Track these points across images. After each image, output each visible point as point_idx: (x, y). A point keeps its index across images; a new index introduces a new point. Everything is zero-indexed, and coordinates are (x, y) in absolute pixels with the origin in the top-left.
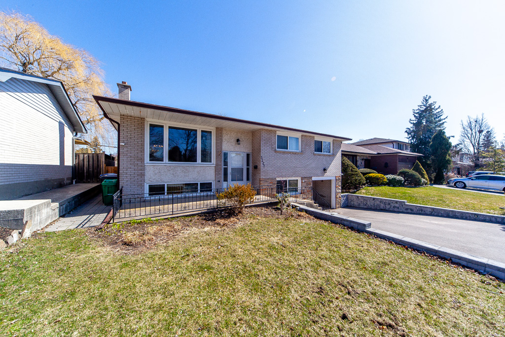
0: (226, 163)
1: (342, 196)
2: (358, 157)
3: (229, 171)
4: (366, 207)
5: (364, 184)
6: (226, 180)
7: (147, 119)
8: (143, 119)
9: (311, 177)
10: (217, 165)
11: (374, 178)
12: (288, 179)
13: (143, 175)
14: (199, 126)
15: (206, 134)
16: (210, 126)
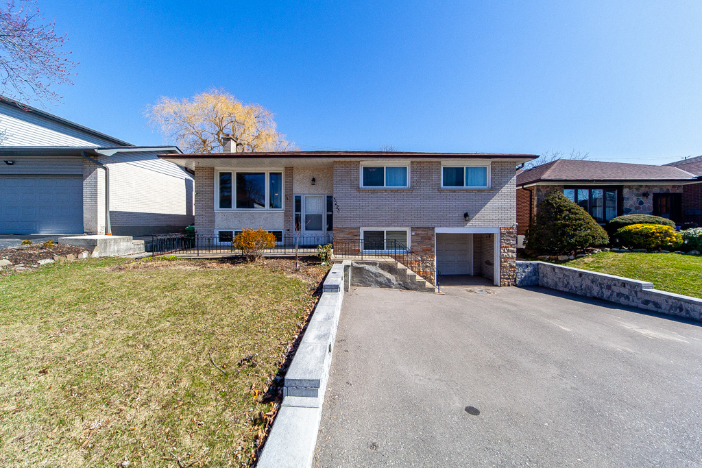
0: (298, 208)
1: (520, 265)
2: (625, 191)
3: (303, 218)
4: (566, 290)
5: (602, 246)
6: (298, 227)
7: (216, 168)
8: (213, 169)
9: (433, 228)
10: (286, 211)
11: (636, 233)
12: (385, 229)
13: (213, 221)
14: (266, 168)
15: (275, 176)
16: (279, 167)
